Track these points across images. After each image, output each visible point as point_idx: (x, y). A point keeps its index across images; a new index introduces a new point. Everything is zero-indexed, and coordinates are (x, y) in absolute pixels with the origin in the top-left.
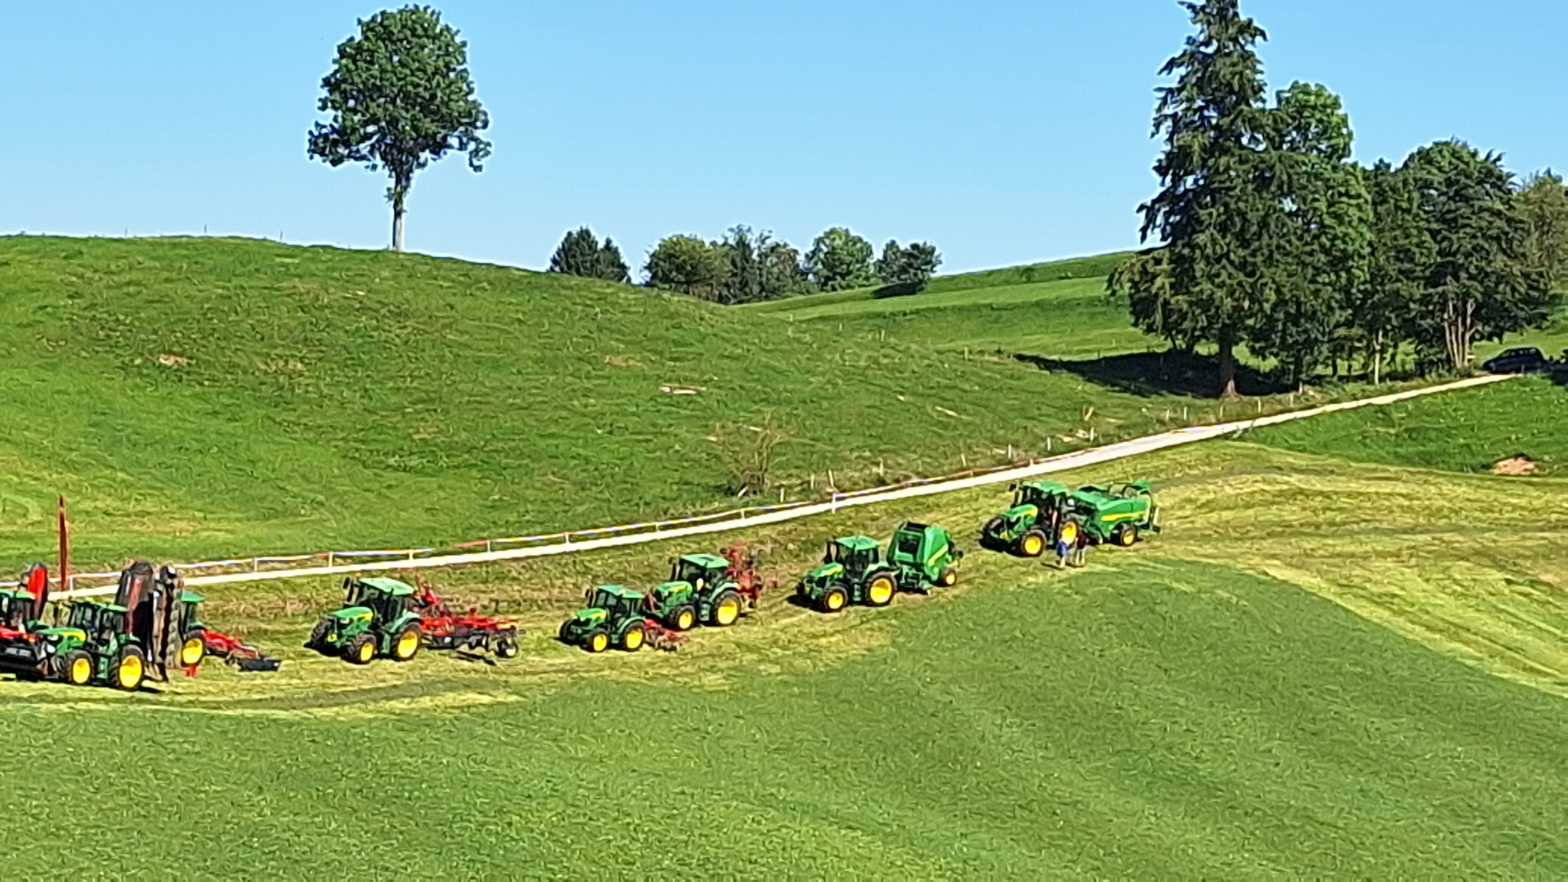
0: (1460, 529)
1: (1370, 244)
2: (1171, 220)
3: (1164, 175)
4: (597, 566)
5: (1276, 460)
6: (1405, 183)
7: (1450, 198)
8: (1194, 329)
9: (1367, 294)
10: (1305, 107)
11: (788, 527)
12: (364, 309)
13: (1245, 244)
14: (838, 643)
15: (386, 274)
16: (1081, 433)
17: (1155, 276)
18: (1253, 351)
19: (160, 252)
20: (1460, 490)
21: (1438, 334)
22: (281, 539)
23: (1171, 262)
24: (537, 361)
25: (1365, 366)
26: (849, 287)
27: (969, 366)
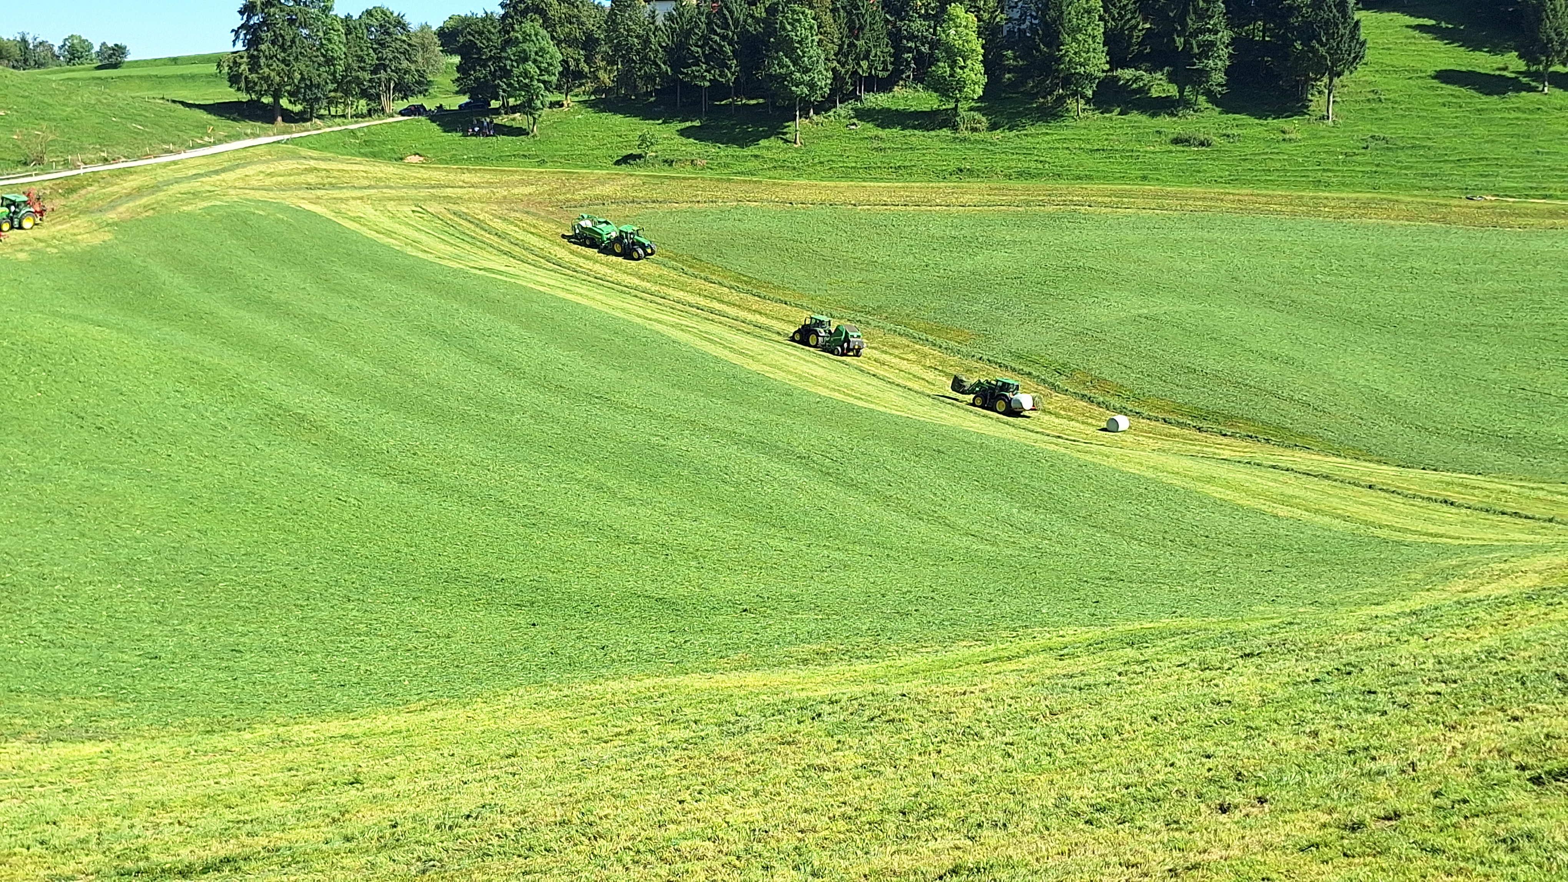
0: (390, 187)
1: (344, 53)
2: (248, 37)
3: (242, 15)
5: (303, 154)
6: (360, 25)
7: (381, 33)
8: (261, 91)
9: (343, 77)
11: (58, 182)
13: (284, 50)
14: (87, 238)
16: (206, 139)
17: (240, 64)
18: (290, 102)
20: (390, 169)
21: (378, 96)
23: (248, 57)
25: (344, 111)
26: (82, 64)
27: (148, 106)
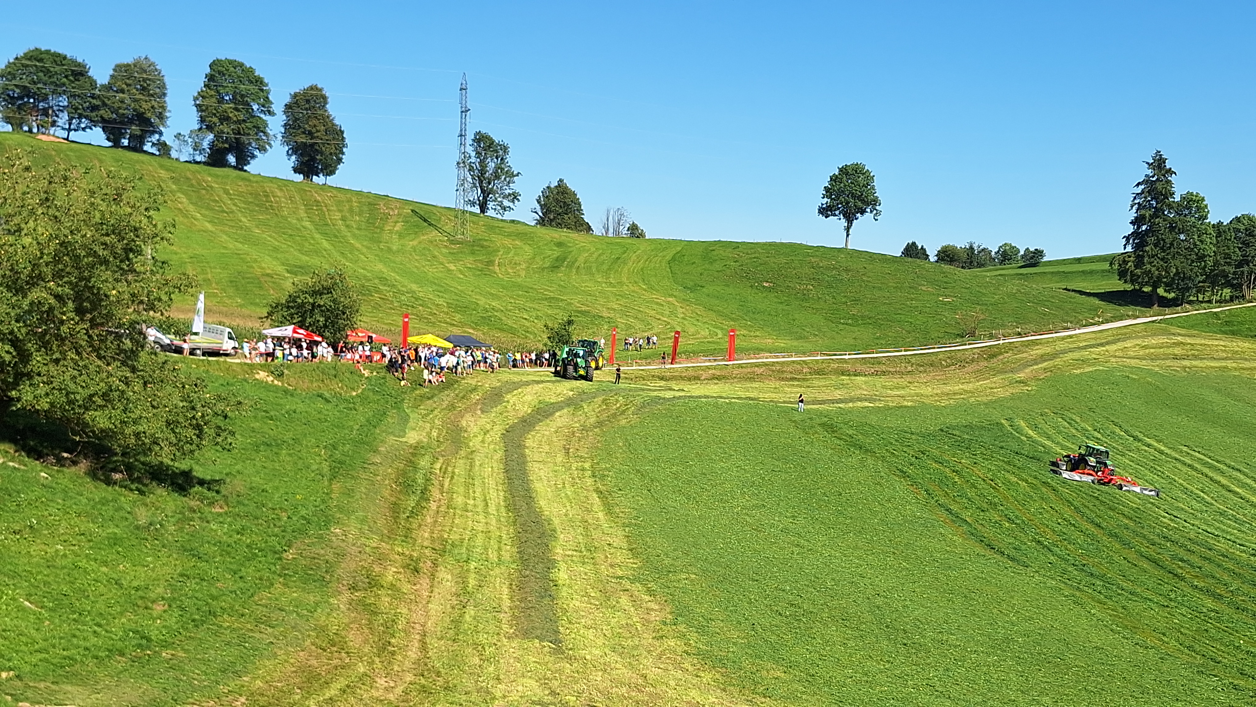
0: (1246, 359)
1: (1214, 252)
2: (1135, 242)
3: (1134, 225)
4: (913, 360)
5: (1172, 331)
6: (1229, 229)
7: (1247, 235)
8: (1143, 282)
9: (1212, 271)
10: (1190, 201)
11: (983, 349)
12: (834, 268)
13: (1164, 251)
14: (1000, 391)
15: (842, 256)
16: (1097, 319)
17: (1128, 262)
18: (1165, 291)
19: (765, 247)
20: (1246, 345)
21: (1240, 286)
22: (802, 346)
23: (1135, 257)
24: (894, 288)
25: (1210, 297)
26: (1011, 264)
27: (1054, 294)
